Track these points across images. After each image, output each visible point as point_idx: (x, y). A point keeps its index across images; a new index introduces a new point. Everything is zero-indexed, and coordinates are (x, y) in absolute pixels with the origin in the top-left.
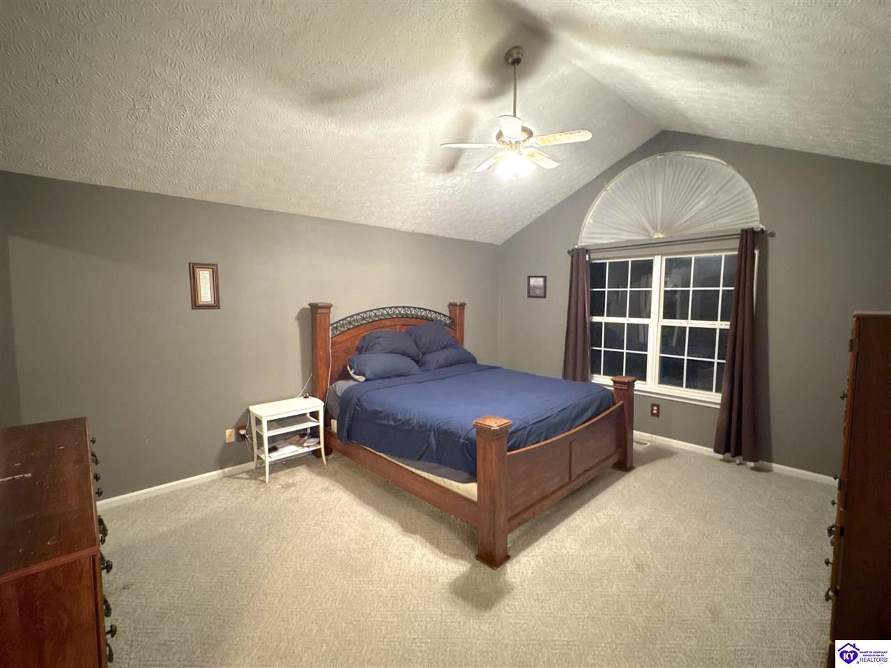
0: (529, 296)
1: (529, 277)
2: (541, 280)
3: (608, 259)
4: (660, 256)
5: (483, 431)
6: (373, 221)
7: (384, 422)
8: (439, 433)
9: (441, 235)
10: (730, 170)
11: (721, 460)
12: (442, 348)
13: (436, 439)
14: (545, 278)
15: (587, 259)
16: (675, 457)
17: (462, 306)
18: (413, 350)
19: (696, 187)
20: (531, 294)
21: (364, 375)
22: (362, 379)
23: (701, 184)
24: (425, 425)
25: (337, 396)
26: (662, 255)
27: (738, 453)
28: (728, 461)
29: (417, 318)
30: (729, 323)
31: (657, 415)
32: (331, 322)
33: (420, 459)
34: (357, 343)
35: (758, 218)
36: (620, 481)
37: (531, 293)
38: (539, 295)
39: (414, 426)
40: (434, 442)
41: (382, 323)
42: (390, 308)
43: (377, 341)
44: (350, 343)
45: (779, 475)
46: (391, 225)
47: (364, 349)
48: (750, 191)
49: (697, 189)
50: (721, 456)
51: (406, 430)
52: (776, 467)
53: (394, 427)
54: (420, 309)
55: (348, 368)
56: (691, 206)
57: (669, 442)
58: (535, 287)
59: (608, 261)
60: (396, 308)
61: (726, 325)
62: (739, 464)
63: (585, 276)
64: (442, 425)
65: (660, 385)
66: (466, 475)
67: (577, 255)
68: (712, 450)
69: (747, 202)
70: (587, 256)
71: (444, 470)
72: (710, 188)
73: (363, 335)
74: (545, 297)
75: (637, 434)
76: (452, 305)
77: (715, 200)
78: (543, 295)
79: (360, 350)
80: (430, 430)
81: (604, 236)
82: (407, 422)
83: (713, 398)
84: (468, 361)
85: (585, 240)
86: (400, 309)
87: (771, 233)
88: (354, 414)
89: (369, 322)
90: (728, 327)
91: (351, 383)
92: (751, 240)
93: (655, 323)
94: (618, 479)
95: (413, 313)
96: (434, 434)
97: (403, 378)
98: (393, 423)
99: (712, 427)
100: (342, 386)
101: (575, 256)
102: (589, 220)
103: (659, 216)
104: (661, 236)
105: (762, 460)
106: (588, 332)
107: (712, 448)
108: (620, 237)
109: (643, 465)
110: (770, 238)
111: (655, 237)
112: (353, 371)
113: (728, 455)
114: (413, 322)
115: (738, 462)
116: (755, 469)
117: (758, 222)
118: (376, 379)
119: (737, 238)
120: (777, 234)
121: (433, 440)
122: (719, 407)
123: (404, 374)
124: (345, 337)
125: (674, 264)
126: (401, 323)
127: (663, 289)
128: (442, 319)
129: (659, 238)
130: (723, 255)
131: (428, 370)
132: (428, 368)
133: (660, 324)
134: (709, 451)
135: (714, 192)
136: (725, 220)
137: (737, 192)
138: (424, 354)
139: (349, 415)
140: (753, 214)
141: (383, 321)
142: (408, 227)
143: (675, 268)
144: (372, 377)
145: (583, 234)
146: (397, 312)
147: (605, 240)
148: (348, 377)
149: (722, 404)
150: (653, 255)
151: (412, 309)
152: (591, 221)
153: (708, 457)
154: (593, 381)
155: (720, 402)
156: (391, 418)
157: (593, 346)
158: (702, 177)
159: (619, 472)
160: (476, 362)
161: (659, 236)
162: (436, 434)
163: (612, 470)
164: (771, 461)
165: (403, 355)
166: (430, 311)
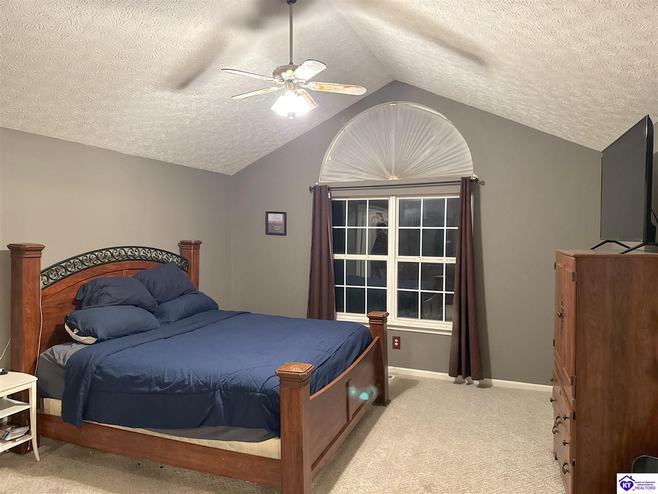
0: (267, 233)
1: (268, 213)
2: (281, 216)
3: (347, 197)
4: (395, 197)
5: (286, 379)
6: (91, 141)
7: (145, 389)
8: (226, 390)
9: (171, 161)
10: (450, 125)
11: (454, 383)
12: (181, 295)
13: (222, 397)
14: (285, 213)
15: (329, 197)
16: (418, 386)
17: (197, 244)
18: (148, 299)
19: (422, 137)
20: (269, 232)
21: (95, 335)
22: (91, 340)
23: (427, 133)
24: (206, 385)
25: (59, 365)
26: (397, 196)
27: (468, 374)
28: (460, 383)
29: (147, 260)
30: (455, 258)
31: (398, 347)
32: (42, 269)
33: (201, 425)
34: (73, 295)
35: (472, 168)
36: (383, 415)
37: (269, 230)
38: (279, 232)
39: (191, 388)
40: (221, 402)
41: (105, 268)
42: (115, 248)
43: (105, 290)
44: (64, 295)
45: (498, 388)
46: (113, 146)
47: (85, 302)
48: (465, 144)
49: (424, 138)
50: (453, 379)
51: (179, 394)
52: (495, 382)
53: (161, 393)
54: (150, 249)
55: (67, 327)
56: (418, 154)
57: (411, 372)
58: (274, 224)
59: (347, 200)
60: (122, 248)
61: (453, 260)
62: (468, 384)
63: (328, 214)
64: (228, 381)
65: (398, 318)
66: (264, 432)
67: (320, 192)
68: (448, 374)
69: (462, 154)
70: (329, 194)
71: (234, 432)
72: (433, 138)
73: (81, 284)
74: (285, 234)
75: (390, 369)
76: (183, 244)
77: (437, 150)
78: (282, 231)
79: (78, 304)
80: (214, 389)
81: (344, 175)
82: (181, 384)
83: (445, 327)
84: (209, 307)
85: (326, 177)
86: (126, 249)
87: (482, 182)
88: (92, 384)
89: (89, 267)
90: (454, 262)
91: (75, 348)
92: (469, 186)
93: (393, 259)
94: (380, 414)
95: (142, 253)
96: (221, 392)
97: (144, 333)
98: (158, 389)
99: (445, 353)
100: (63, 352)
101: (318, 193)
102: (328, 158)
103: (393, 161)
104: (395, 178)
105: (485, 378)
106: (332, 270)
107: (447, 373)
108: (360, 177)
109: (396, 397)
110: (481, 186)
111: (391, 179)
112: (76, 331)
113: (460, 377)
114: (142, 265)
115: (467, 382)
116: (480, 386)
117: (472, 172)
118: (109, 339)
119: (459, 184)
120: (486, 182)
121: (219, 399)
122: (450, 334)
123: (142, 329)
124: (59, 287)
125: (406, 205)
126: (128, 266)
127: (398, 228)
128: (175, 260)
129: (393, 180)
130: (446, 198)
131: (168, 322)
132: (166, 320)
133: (397, 261)
134: (444, 376)
135: (438, 142)
136: (447, 168)
137: (455, 144)
138: (159, 303)
139: (86, 388)
140: (467, 165)
141: (107, 265)
142: (133, 150)
143: (407, 208)
144: (104, 337)
145: (324, 171)
146: (123, 253)
147: (344, 179)
148: (69, 340)
149: (453, 331)
150: (389, 196)
151: (140, 249)
152: (330, 159)
153: (445, 381)
154: (337, 320)
155: (451, 330)
156: (154, 381)
157: (336, 284)
158: (427, 127)
159: (379, 407)
160: (218, 309)
161: (393, 178)
162: (223, 392)
163: (375, 406)
164: (491, 378)
165: (136, 306)
166: (161, 251)
